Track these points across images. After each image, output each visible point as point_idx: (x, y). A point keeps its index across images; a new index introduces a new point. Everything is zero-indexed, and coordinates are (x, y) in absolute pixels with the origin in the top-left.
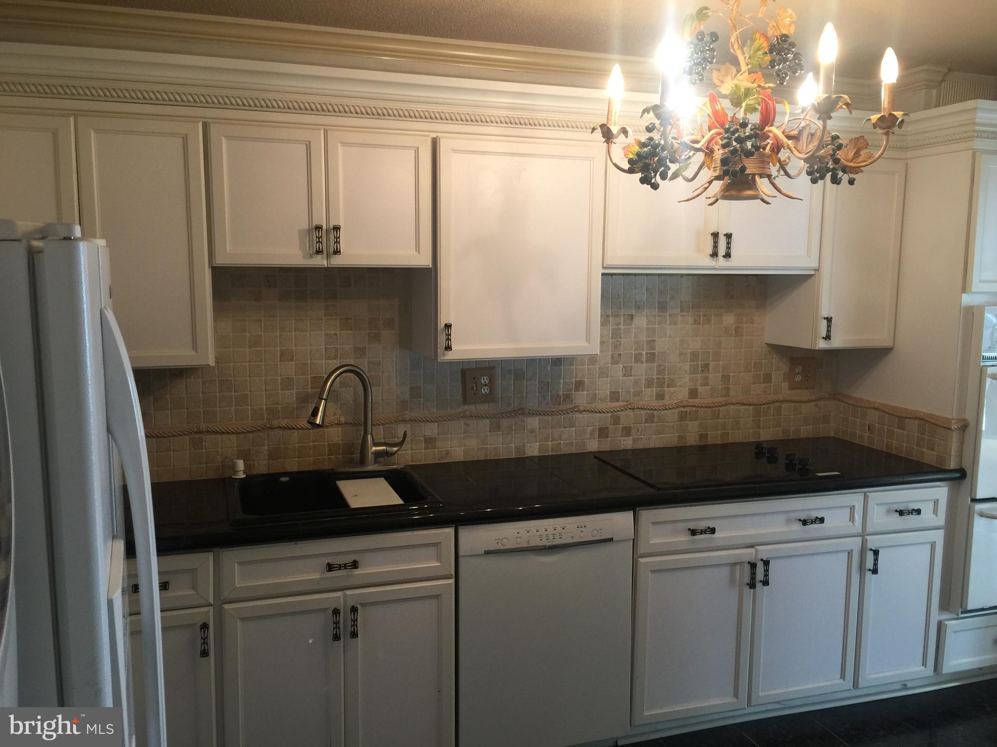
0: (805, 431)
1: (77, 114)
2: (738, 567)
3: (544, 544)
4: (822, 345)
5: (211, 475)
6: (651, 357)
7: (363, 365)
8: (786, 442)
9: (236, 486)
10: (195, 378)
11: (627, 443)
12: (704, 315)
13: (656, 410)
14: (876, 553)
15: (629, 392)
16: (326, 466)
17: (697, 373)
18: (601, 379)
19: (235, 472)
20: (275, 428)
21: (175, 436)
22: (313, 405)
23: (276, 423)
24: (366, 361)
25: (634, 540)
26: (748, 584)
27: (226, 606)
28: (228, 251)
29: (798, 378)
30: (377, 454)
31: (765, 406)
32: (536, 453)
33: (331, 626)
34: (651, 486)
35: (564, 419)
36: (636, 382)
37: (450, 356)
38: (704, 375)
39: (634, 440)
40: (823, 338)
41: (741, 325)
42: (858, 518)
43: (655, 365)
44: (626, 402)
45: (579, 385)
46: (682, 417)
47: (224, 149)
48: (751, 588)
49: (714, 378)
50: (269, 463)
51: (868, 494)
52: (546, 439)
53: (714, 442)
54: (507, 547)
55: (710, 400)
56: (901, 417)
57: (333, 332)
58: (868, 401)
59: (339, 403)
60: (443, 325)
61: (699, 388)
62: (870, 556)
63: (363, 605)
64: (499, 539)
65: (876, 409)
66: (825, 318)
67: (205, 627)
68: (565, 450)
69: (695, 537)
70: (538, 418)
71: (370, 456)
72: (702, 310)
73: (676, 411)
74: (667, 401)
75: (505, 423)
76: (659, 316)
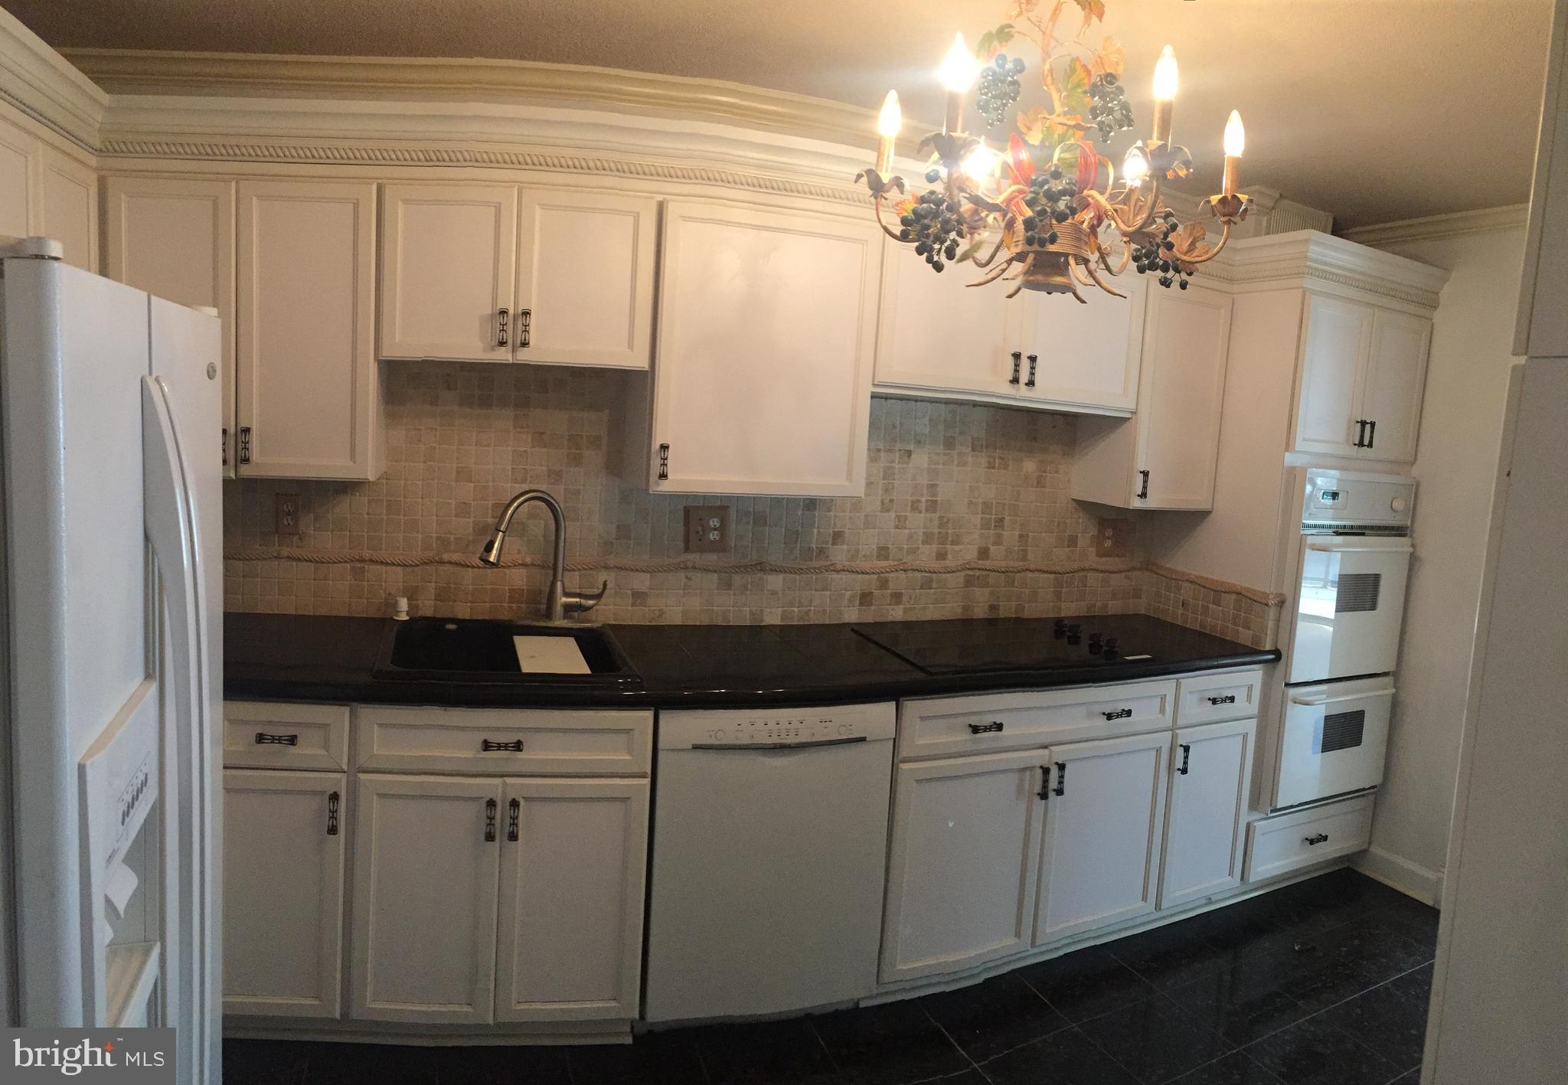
0: (1115, 607)
1: (240, 177)
2: (1028, 774)
3: (774, 742)
4: (1137, 504)
5: (372, 613)
6: (932, 506)
7: (558, 493)
8: (1090, 619)
9: (395, 630)
10: (360, 496)
11: (897, 614)
12: (1000, 458)
13: (935, 572)
14: (1187, 749)
15: (901, 549)
16: (504, 616)
17: (989, 529)
18: (866, 531)
19: (398, 612)
20: (444, 563)
21: (335, 563)
22: (489, 538)
23: (446, 557)
24: (562, 488)
25: (895, 739)
26: (1039, 794)
27: (362, 776)
28: (397, 341)
29: (1108, 543)
30: (569, 609)
31: (1068, 575)
32: (777, 621)
33: (484, 821)
34: (921, 669)
35: (816, 579)
36: (910, 536)
37: (665, 487)
38: (997, 532)
39: (905, 611)
40: (1139, 496)
41: (1044, 474)
42: (1169, 708)
43: (936, 516)
44: (897, 561)
45: (837, 537)
46: (969, 582)
47: (399, 215)
48: (1042, 798)
49: (1011, 535)
50: (435, 603)
51: (1180, 680)
52: (792, 604)
53: (1007, 616)
54: (724, 742)
55: (1003, 564)
56: (1217, 592)
57: (523, 449)
58: (1183, 573)
59: (525, 539)
60: (658, 447)
61: (992, 548)
62: (1180, 752)
63: (526, 799)
64: (713, 731)
65: (1191, 582)
66: (1141, 472)
67: (335, 797)
68: (815, 619)
69: (978, 736)
70: (782, 576)
71: (559, 609)
72: (998, 451)
73: (962, 574)
74: (950, 562)
75: (737, 579)
76: (944, 454)
